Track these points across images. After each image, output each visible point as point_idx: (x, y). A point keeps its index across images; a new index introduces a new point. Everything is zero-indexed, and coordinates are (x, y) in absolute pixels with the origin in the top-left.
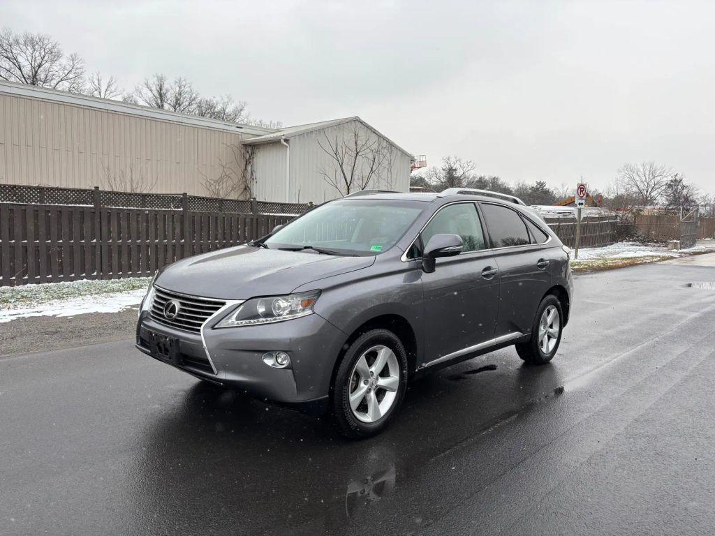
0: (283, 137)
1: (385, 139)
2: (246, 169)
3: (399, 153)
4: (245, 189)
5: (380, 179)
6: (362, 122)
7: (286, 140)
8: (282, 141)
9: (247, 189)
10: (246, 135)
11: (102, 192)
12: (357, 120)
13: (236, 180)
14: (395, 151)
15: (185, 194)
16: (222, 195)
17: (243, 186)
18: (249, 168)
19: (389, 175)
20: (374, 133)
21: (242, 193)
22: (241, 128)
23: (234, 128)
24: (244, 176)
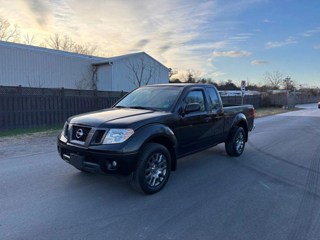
0: (110, 61)
1: (157, 62)
2: (94, 76)
3: (164, 68)
4: (94, 85)
5: (155, 80)
6: (146, 54)
7: (111, 63)
8: (110, 63)
10: (94, 61)
11: (23, 87)
12: (144, 53)
13: (89, 81)
14: (161, 67)
15: (63, 88)
16: (83, 88)
17: (92, 84)
19: (159, 78)
20: (152, 59)
21: (92, 87)
22: (91, 57)
23: (88, 58)
24: (93, 79)
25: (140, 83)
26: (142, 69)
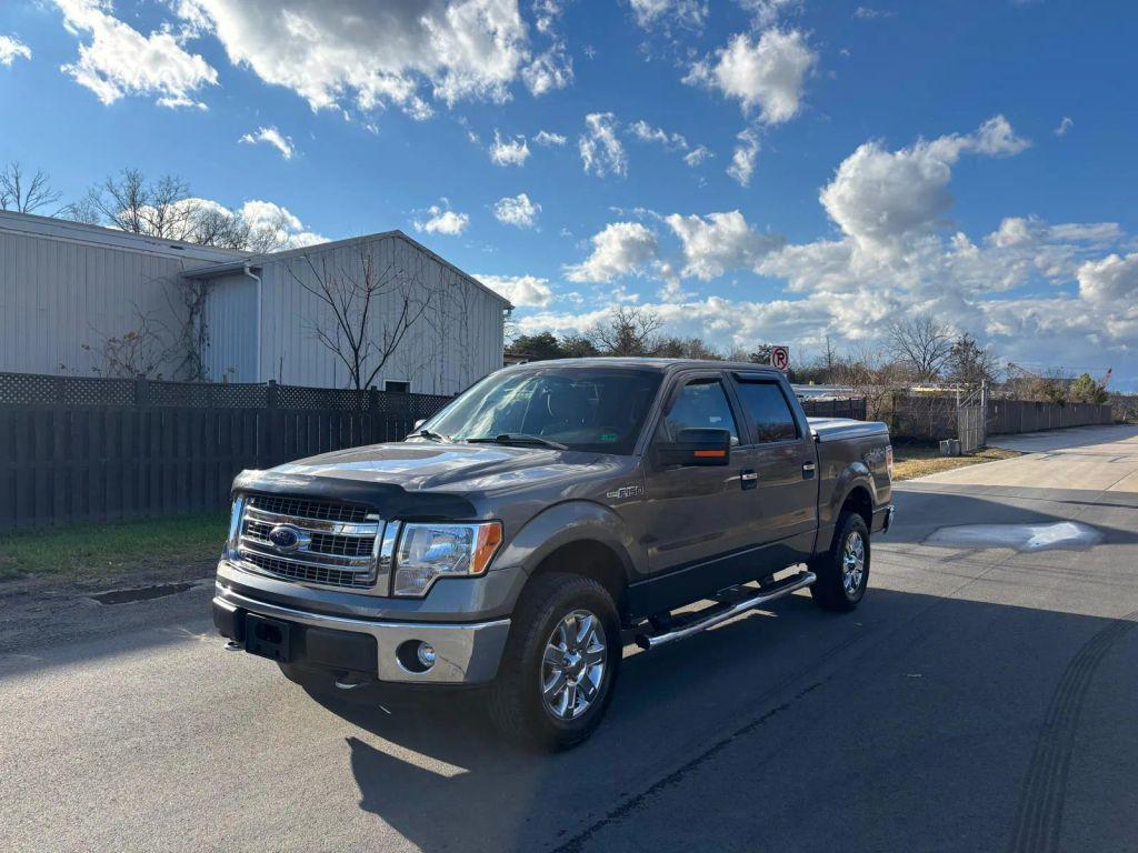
0: (248, 264)
1: (453, 269)
2: (191, 322)
3: (482, 296)
4: (189, 357)
5: (446, 340)
6: (407, 240)
7: (254, 270)
8: (247, 270)
9: (192, 357)
10: (191, 262)
12: (397, 236)
13: (169, 342)
14: (473, 289)
17: (184, 353)
18: (197, 320)
19: (464, 332)
20: (432, 258)
21: (182, 365)
22: (181, 248)
23: (165, 248)
24: (186, 335)
25: (356, 351)
26: (365, 295)
